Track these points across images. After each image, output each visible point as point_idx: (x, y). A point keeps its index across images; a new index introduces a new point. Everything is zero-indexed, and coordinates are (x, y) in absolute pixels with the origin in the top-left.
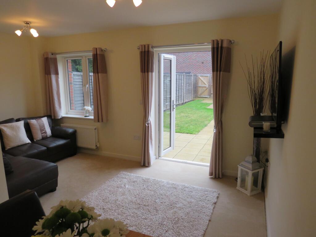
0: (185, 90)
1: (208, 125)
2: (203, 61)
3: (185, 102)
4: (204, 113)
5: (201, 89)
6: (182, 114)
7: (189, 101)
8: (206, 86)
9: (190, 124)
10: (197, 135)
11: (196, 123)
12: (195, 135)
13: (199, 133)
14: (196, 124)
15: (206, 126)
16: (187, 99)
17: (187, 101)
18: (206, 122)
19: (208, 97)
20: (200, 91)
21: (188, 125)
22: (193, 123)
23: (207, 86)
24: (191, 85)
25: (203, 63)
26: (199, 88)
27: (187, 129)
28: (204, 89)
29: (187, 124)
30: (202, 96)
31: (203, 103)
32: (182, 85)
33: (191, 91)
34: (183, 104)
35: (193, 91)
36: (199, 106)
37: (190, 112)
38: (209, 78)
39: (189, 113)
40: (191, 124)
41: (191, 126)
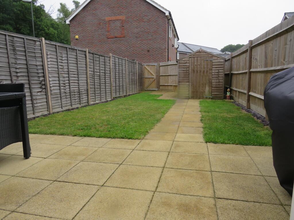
0: (127, 79)
1: (162, 119)
2: (149, 49)
3: (128, 94)
4: (154, 104)
5: (148, 81)
6: (121, 107)
7: (133, 94)
8: (153, 77)
9: (130, 119)
10: (143, 141)
11: (141, 117)
12: (138, 141)
13: (148, 136)
14: (141, 119)
15: (158, 121)
16: (131, 91)
17: (131, 93)
18: (158, 116)
19: (157, 89)
20: (147, 83)
21: (126, 121)
22: (136, 117)
23: (155, 77)
24: (135, 74)
25: (148, 51)
26: (145, 79)
27: (124, 128)
28: (151, 80)
29: (124, 119)
30: (148, 89)
31: (150, 95)
32: (124, 72)
33: (135, 82)
34: (125, 96)
35: (138, 82)
36: (146, 98)
37: (133, 104)
38: (156, 67)
39: (131, 104)
40: (133, 120)
41: (132, 124)
